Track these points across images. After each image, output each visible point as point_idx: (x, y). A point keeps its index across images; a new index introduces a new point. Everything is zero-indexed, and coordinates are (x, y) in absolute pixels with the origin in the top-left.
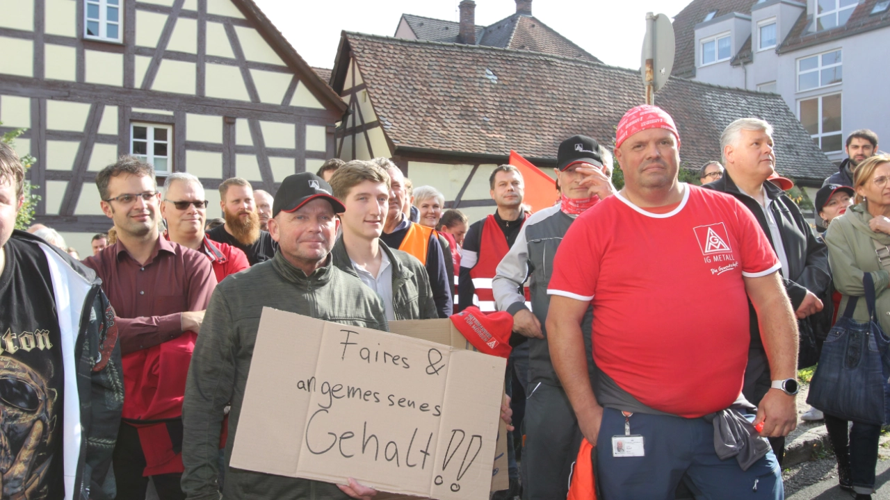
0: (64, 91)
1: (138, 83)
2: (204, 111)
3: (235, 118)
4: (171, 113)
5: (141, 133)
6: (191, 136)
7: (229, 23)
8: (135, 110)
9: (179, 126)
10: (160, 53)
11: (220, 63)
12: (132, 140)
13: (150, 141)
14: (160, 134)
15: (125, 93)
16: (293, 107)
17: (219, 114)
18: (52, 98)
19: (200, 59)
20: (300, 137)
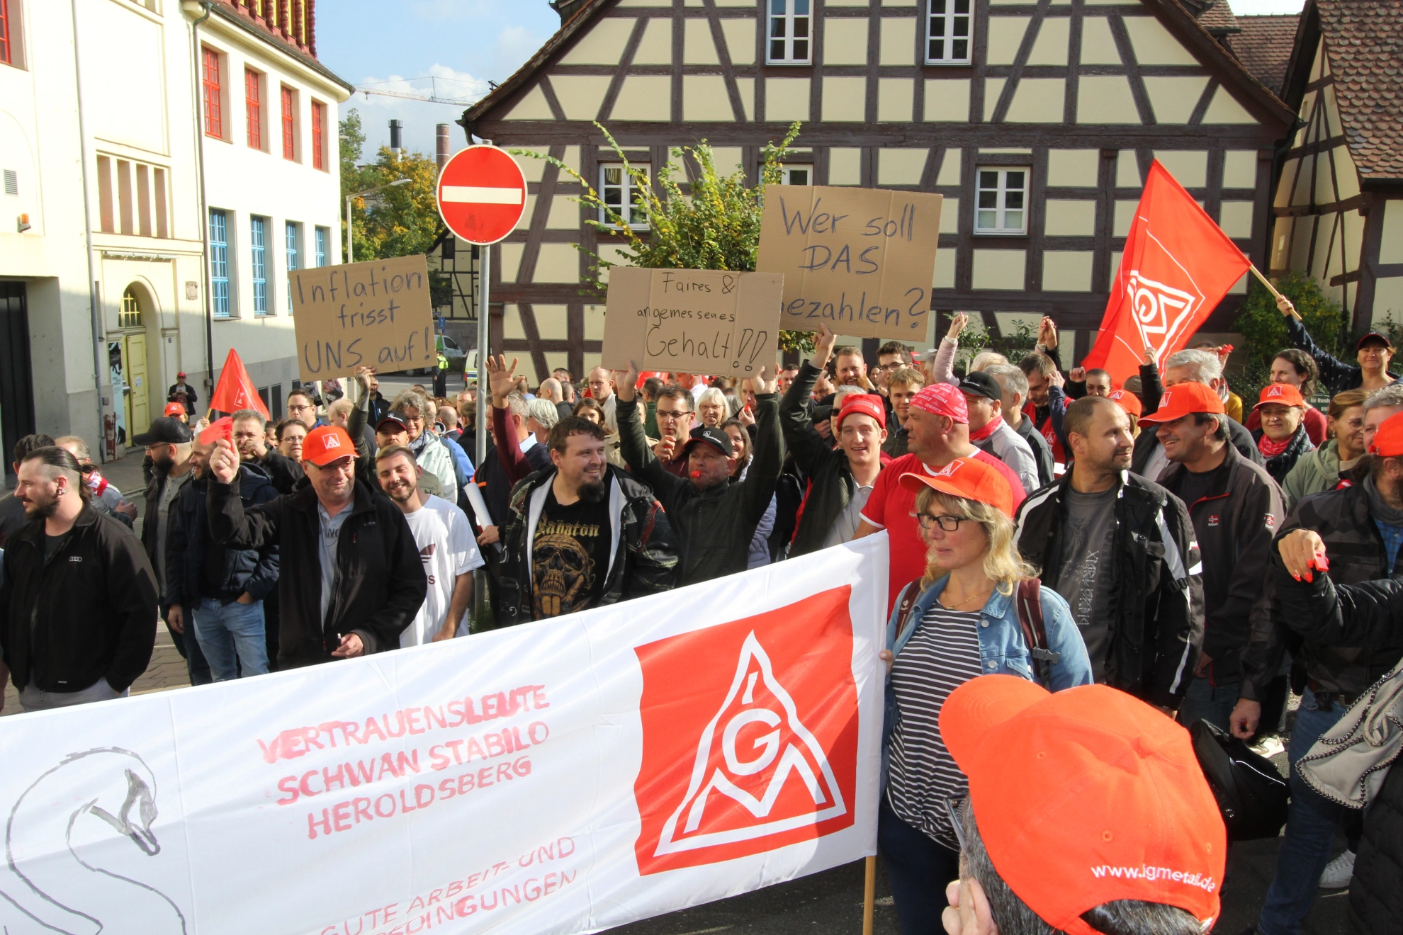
0: (899, 135)
1: (988, 116)
2: (1074, 145)
3: (1116, 151)
4: (1028, 151)
5: (990, 180)
6: (1054, 180)
7: (1115, 15)
8: (982, 151)
9: (1038, 165)
10: (1018, 71)
11: (1100, 74)
12: (978, 189)
13: (1001, 190)
14: (1015, 180)
15: (971, 129)
16: (1206, 126)
17: (1093, 146)
18: (885, 146)
19: (1072, 71)
20: (1215, 169)
